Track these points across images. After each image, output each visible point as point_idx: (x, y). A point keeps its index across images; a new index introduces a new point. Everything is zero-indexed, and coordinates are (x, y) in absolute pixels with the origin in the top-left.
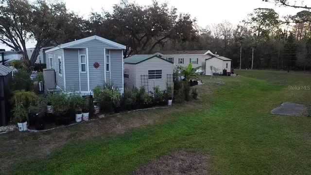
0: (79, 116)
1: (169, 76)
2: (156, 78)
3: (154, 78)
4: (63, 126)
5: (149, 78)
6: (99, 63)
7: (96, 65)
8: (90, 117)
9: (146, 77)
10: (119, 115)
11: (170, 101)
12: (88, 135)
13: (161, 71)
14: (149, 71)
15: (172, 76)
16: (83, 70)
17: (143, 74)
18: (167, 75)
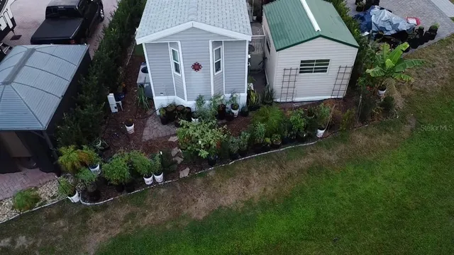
0: (147, 180)
1: (342, 70)
2: (316, 72)
3: (311, 72)
5: (300, 72)
7: (197, 67)
9: (294, 72)
10: (212, 172)
11: (321, 132)
13: (328, 60)
14: (302, 62)
15: (349, 70)
16: (177, 70)
17: (289, 67)
18: (340, 67)
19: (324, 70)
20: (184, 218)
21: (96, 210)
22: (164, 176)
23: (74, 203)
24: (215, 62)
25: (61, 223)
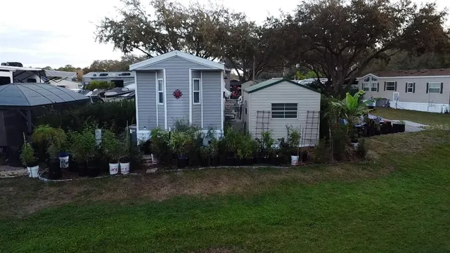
0: (113, 166)
1: (311, 115)
2: (286, 117)
3: (283, 117)
4: (86, 178)
5: (273, 117)
6: (181, 91)
7: (178, 95)
8: (132, 169)
9: (266, 115)
10: (180, 172)
11: (295, 158)
12: (108, 195)
13: (296, 105)
14: (273, 105)
15: (317, 115)
16: (161, 101)
17: (262, 110)
18: (308, 112)
19: (294, 115)
20: (141, 199)
21: (51, 185)
22: (130, 164)
23: (32, 178)
24: (194, 91)
25: (11, 189)
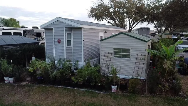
1: (139, 57)
3: (121, 57)
5: (114, 57)
6: (61, 39)
9: (110, 55)
13: (129, 50)
14: (114, 49)
17: (108, 52)
18: (137, 55)
19: (128, 57)
24: (67, 40)
